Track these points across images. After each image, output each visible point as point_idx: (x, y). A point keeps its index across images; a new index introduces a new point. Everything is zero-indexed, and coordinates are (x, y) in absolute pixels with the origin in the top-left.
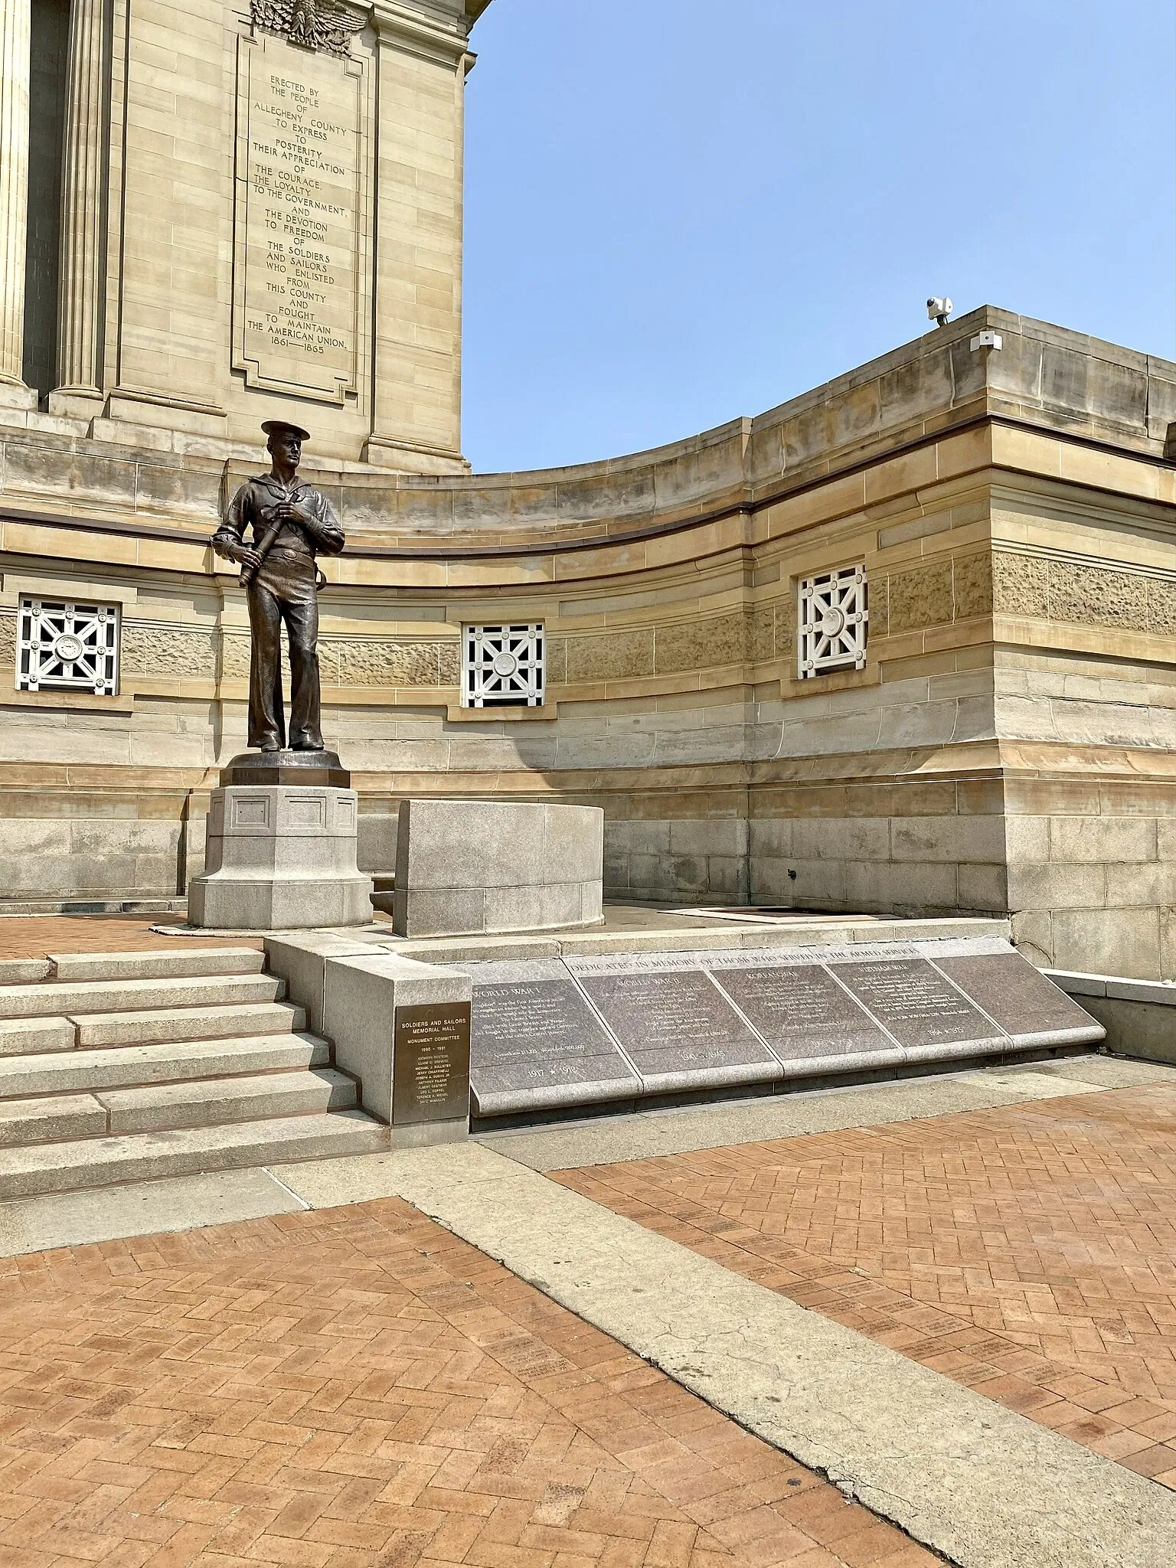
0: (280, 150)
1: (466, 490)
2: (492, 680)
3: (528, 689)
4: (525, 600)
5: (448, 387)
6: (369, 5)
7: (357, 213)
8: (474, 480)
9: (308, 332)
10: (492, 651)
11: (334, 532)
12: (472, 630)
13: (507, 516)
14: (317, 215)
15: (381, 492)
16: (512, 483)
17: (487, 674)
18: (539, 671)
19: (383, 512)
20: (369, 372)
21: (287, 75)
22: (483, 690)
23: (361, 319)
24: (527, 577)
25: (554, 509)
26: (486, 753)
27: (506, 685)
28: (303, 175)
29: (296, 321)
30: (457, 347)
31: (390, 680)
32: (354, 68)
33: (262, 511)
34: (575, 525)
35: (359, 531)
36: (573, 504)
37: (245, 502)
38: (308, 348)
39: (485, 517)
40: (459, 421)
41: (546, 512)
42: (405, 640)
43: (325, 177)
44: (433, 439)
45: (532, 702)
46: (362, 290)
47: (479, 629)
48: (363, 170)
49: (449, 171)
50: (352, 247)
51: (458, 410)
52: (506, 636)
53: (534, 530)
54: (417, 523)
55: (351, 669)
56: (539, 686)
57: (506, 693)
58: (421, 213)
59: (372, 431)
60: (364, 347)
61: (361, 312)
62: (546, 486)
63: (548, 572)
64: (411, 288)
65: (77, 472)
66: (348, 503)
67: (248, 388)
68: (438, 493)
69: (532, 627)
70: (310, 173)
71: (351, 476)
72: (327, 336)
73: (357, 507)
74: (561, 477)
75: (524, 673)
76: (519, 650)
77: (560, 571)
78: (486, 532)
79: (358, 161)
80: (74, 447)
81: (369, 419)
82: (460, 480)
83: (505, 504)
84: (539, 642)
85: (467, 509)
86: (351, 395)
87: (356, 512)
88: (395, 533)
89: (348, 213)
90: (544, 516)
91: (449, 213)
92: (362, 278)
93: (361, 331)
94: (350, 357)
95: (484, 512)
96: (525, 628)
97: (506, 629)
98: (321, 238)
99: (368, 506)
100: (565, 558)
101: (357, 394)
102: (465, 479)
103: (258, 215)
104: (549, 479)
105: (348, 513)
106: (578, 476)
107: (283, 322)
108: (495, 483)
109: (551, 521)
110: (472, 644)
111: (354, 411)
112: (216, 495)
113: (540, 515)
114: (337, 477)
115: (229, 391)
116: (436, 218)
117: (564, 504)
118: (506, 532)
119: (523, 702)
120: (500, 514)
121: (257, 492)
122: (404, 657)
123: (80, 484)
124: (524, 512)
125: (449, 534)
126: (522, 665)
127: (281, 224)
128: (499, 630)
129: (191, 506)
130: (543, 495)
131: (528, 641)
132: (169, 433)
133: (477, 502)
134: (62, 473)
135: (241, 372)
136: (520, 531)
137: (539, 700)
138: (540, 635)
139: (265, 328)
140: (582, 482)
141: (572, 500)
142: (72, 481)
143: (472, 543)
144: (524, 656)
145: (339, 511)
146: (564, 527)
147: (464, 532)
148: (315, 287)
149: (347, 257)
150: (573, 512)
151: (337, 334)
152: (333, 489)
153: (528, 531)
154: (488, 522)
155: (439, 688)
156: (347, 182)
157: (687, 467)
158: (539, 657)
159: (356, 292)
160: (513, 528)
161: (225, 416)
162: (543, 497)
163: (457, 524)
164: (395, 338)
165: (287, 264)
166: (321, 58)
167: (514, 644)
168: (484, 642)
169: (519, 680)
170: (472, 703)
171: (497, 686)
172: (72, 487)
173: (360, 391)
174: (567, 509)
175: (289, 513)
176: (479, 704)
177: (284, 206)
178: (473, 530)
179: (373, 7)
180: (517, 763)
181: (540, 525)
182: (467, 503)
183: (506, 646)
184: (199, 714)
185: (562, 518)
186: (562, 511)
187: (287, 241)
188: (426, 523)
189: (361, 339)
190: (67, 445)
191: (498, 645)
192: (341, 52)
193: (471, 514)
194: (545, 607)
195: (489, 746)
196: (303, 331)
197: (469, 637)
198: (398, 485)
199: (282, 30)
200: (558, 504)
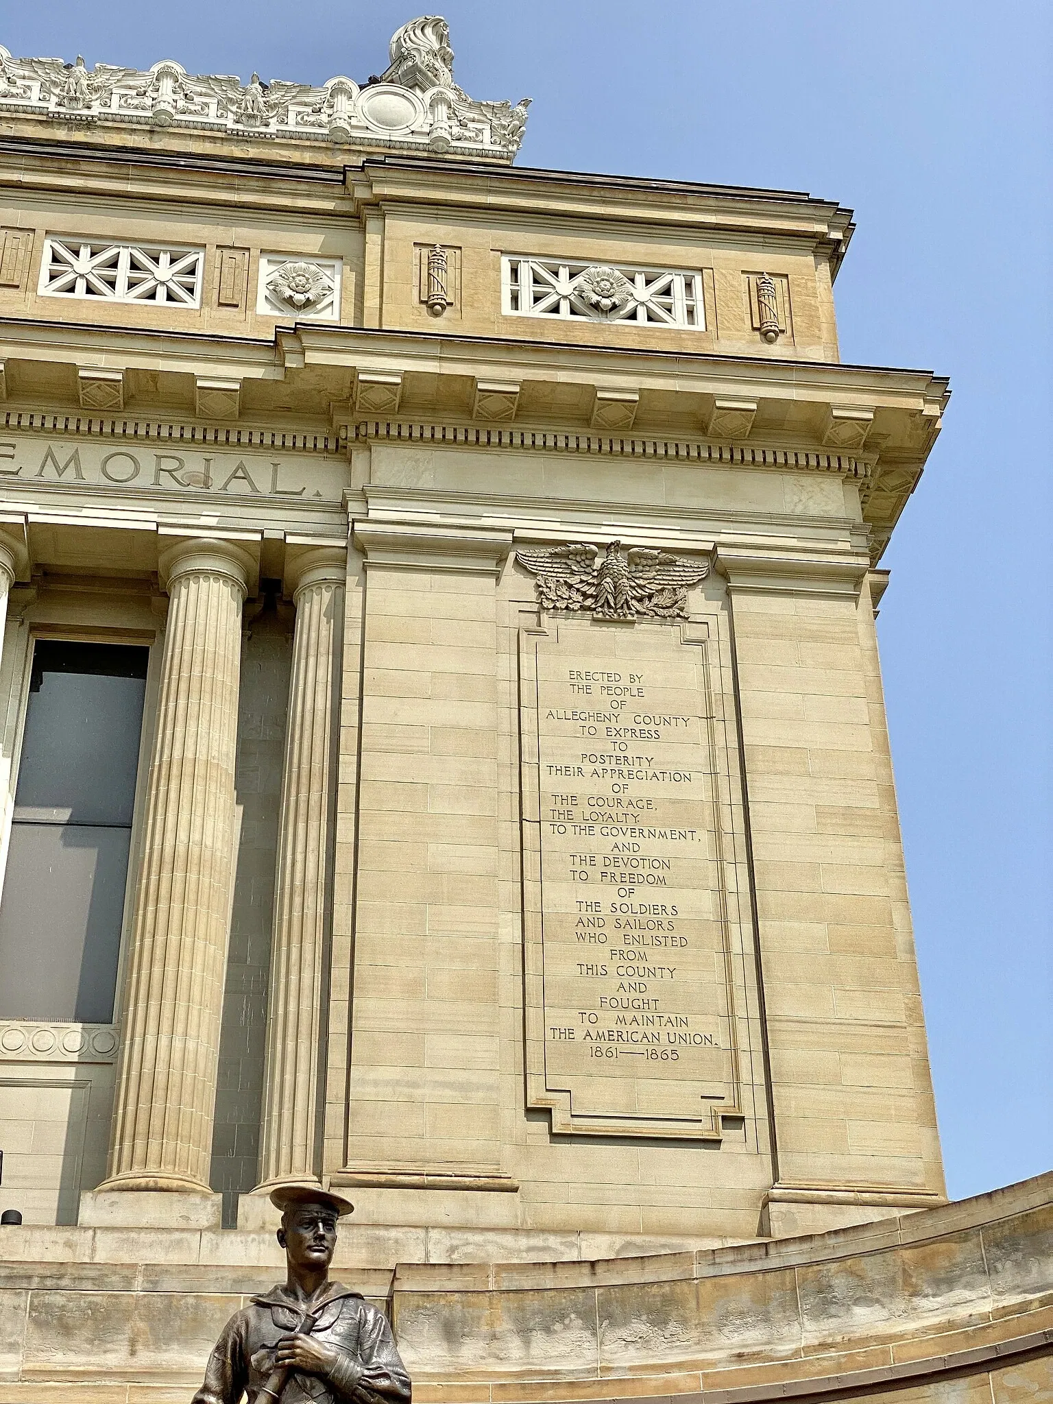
0: (588, 768)
1: (818, 1263)
5: (907, 1079)
6: (710, 547)
7: (718, 832)
8: (831, 1241)
9: (650, 1029)
11: (384, 1383)
13: (900, 1304)
14: (652, 847)
15: (667, 1289)
16: (901, 1236)
19: (672, 1327)
20: (760, 1079)
21: (594, 664)
23: (739, 995)
25: (983, 1278)
29: (629, 1016)
30: (915, 1013)
32: (693, 632)
33: (253, 1358)
34: (1023, 1308)
35: (631, 1369)
36: (1017, 1264)
37: (235, 1343)
38: (653, 1055)
39: (860, 1311)
40: (936, 1138)
41: (970, 1286)
43: (662, 791)
44: (888, 1177)
46: (736, 948)
48: (721, 767)
49: (864, 741)
50: (713, 883)
51: (929, 1118)
53: (951, 1325)
54: (736, 1339)
58: (820, 812)
59: (776, 1179)
60: (748, 1038)
61: (738, 980)
62: (962, 1235)
64: (820, 930)
65: (142, 1325)
66: (610, 1316)
67: (556, 1137)
68: (769, 1277)
70: (637, 789)
71: (611, 1266)
72: (682, 1030)
73: (626, 1323)
74: (986, 1213)
78: (864, 1341)
79: (712, 758)
80: (139, 1283)
81: (768, 1159)
82: (806, 1246)
83: (893, 1280)
85: (826, 1303)
86: (732, 1121)
87: (623, 1333)
88: (694, 1365)
89: (704, 837)
90: (967, 1294)
91: (871, 801)
92: (734, 929)
93: (740, 1012)
94: (726, 1056)
95: (857, 1301)
98: (662, 881)
99: (644, 1317)
100: (1011, 1376)
101: (743, 1119)
102: (817, 1243)
103: (559, 866)
104: (965, 1218)
105: (610, 1336)
106: (1018, 1205)
107: (608, 1021)
109: (982, 1304)
111: (739, 1149)
113: (960, 1294)
114: (586, 1270)
115: (522, 1145)
116: (848, 813)
117: (999, 1266)
118: (901, 1336)
120: (884, 1300)
121: (253, 1322)
123: (146, 1345)
124: (930, 1291)
125: (796, 1353)
127: (595, 872)
130: (961, 1252)
132: (421, 1233)
133: (840, 1283)
134: (117, 1331)
135: (542, 1113)
136: (926, 1330)
139: (579, 1034)
140: (1026, 1217)
141: (1013, 1257)
142: (133, 1342)
143: (839, 1367)
145: (594, 1334)
146: (1005, 1311)
147: (824, 1346)
148: (656, 956)
149: (706, 902)
150: (1018, 1280)
151: (702, 1024)
152: (581, 1295)
153: (939, 1328)
156: (698, 790)
159: (727, 951)
160: (911, 1326)
161: (515, 1190)
162: (959, 1258)
163: (809, 1332)
164: (804, 1014)
165: (609, 929)
166: (646, 632)
172: (133, 1353)
173: (747, 1112)
174: (1007, 1273)
175: (293, 1356)
177: (599, 844)
178: (839, 1339)
179: (715, 548)
181: (962, 1313)
182: (823, 1289)
185: (1000, 1294)
186: (999, 1281)
187: (607, 895)
188: (751, 1337)
189: (741, 1027)
190: (128, 1280)
192: (676, 614)
193: (833, 1310)
196: (641, 1029)
198: (697, 1271)
199: (583, 608)
200: (988, 1270)
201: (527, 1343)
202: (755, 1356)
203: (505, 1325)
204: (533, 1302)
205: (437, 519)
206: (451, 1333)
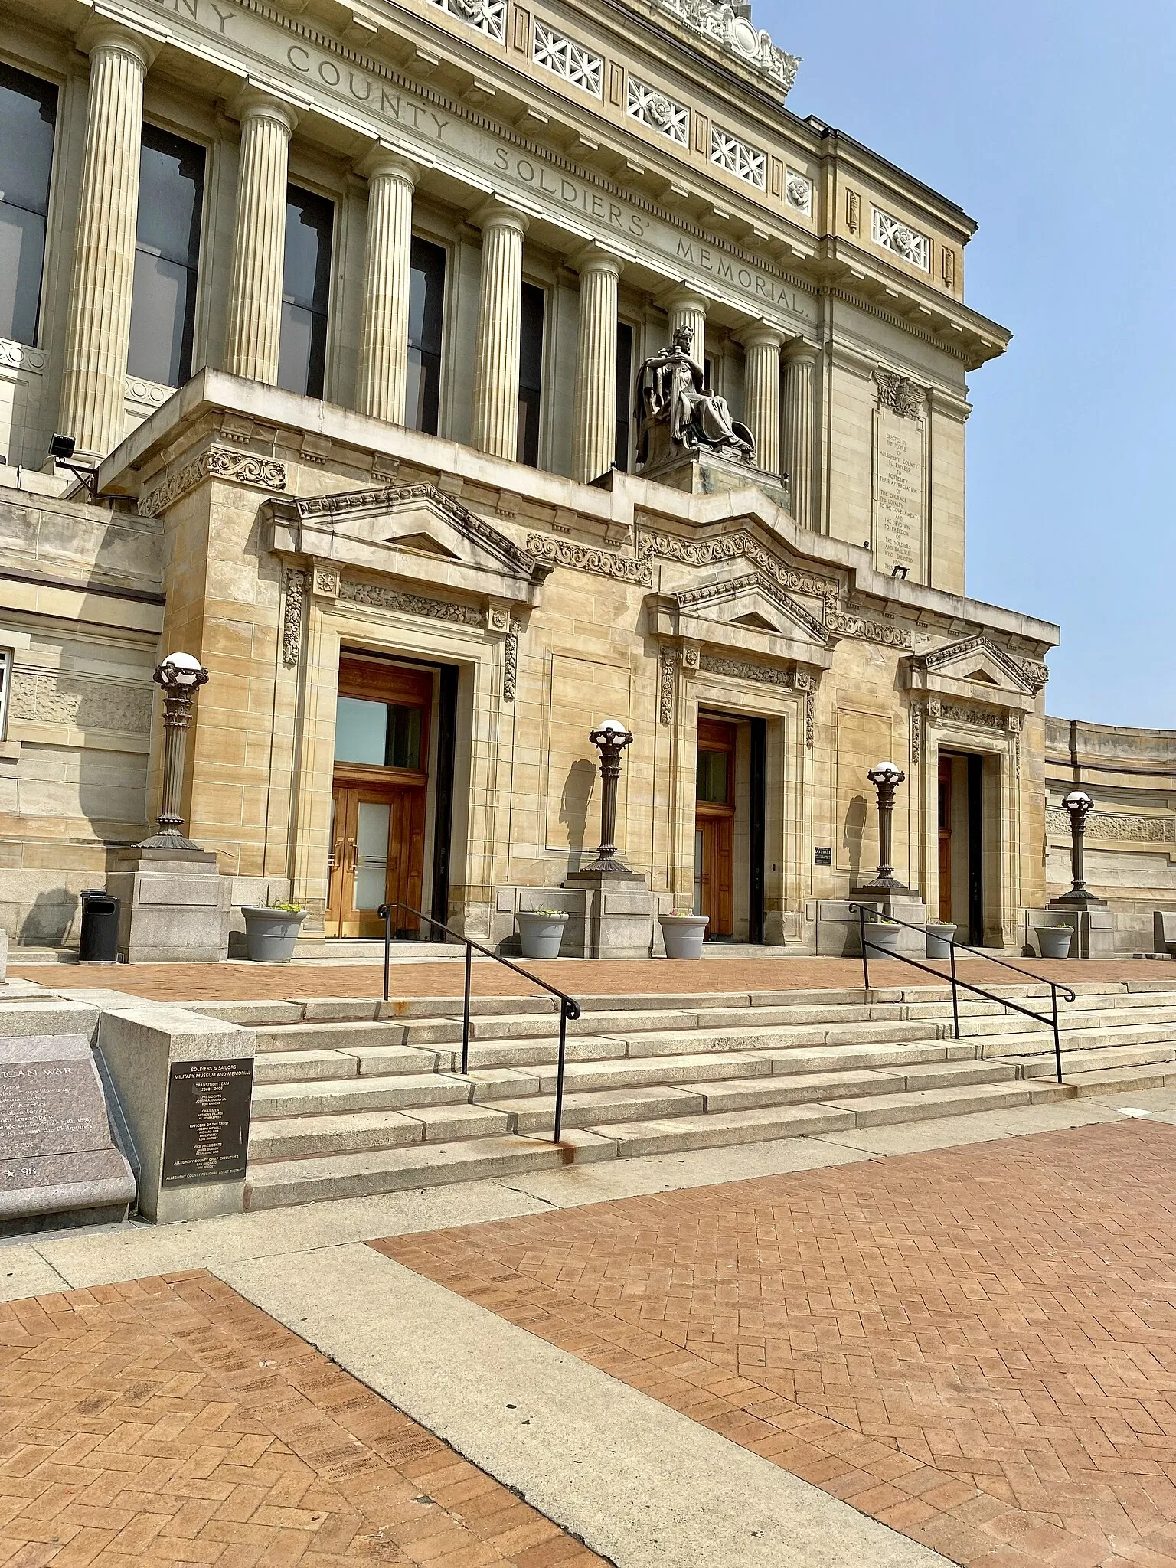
0: (891, 480)
6: (928, 387)
7: (922, 517)
14: (905, 519)
19: (1133, 748)
21: (894, 433)
28: (900, 495)
31: (1140, 839)
32: (919, 424)
42: (1147, 817)
43: (908, 495)
46: (924, 566)
48: (924, 490)
50: (920, 539)
54: (1149, 754)
55: (1122, 832)
58: (949, 516)
70: (903, 494)
79: (922, 484)
87: (1121, 748)
89: (919, 517)
92: (924, 558)
98: (907, 534)
103: (882, 522)
112: (1068, 739)
122: (1146, 826)
127: (891, 526)
129: (1061, 745)
149: (919, 542)
155: (1165, 843)
156: (917, 498)
159: (922, 567)
165: (893, 552)
166: (907, 421)
177: (892, 515)
179: (932, 388)
184: (1066, 855)
187: (893, 536)
192: (914, 415)
199: (892, 405)
201: (1100, 748)
203: (1096, 742)
204: (1102, 735)
205: (852, 346)
206: (1086, 743)
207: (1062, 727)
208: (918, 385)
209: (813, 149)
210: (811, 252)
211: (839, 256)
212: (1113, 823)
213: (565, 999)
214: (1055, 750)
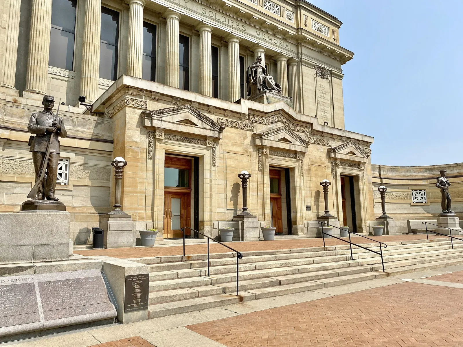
0: (321, 97)
1: (410, 169)
2: (417, 199)
3: (423, 200)
4: (422, 186)
7: (331, 107)
8: (411, 167)
10: (416, 194)
12: (412, 191)
13: (417, 173)
14: (326, 108)
15: (397, 169)
16: (418, 168)
17: (416, 198)
18: (425, 197)
19: (398, 172)
21: (321, 84)
22: (415, 200)
24: (424, 183)
26: (418, 210)
27: (419, 199)
28: (324, 102)
31: (402, 199)
32: (329, 81)
42: (403, 192)
43: (327, 101)
45: (424, 202)
47: (414, 191)
52: (418, 192)
56: (425, 200)
57: (419, 201)
58: (339, 107)
62: (424, 169)
63: (428, 182)
68: (405, 169)
69: (423, 190)
71: (393, 167)
74: (427, 167)
75: (422, 198)
76: (421, 194)
77: (430, 182)
79: (330, 98)
83: (417, 171)
84: (424, 193)
87: (394, 172)
88: (400, 176)
96: (422, 191)
97: (418, 190)
98: (327, 113)
100: (431, 180)
103: (319, 110)
104: (424, 167)
108: (414, 168)
109: (425, 174)
110: (413, 193)
112: (378, 170)
113: (423, 173)
114: (391, 167)
118: (418, 176)
119: (423, 202)
122: (403, 195)
126: (422, 196)
127: (322, 110)
128: (417, 191)
129: (376, 172)
130: (424, 170)
131: (422, 192)
133: (412, 171)
137: (425, 202)
138: (425, 192)
143: (412, 177)
144: (422, 195)
149: (330, 115)
152: (391, 169)
153: (421, 175)
154: (414, 174)
155: (409, 200)
156: (329, 102)
157: (453, 168)
158: (425, 195)
163: (409, 174)
165: (323, 118)
166: (325, 80)
167: (420, 193)
168: (415, 193)
169: (421, 199)
170: (414, 202)
171: (418, 200)
174: (428, 172)
176: (415, 202)
177: (322, 107)
178: (412, 175)
180: (424, 212)
181: (423, 175)
182: (410, 171)
183: (418, 193)
184: (380, 205)
186: (427, 173)
187: (323, 113)
188: (404, 174)
191: (417, 193)
192: (327, 78)
193: (411, 173)
194: (426, 188)
195: (418, 209)
197: (412, 192)
198: (400, 168)
199: (320, 76)
200: (426, 172)
201: (388, 172)
202: (404, 175)
203: (387, 171)
204: (388, 169)
206: (383, 171)
207: (376, 167)
208: (327, 69)
209: (293, 4)
210: (295, 33)
211: (303, 34)
212: (393, 195)
213: (238, 253)
214: (374, 174)
